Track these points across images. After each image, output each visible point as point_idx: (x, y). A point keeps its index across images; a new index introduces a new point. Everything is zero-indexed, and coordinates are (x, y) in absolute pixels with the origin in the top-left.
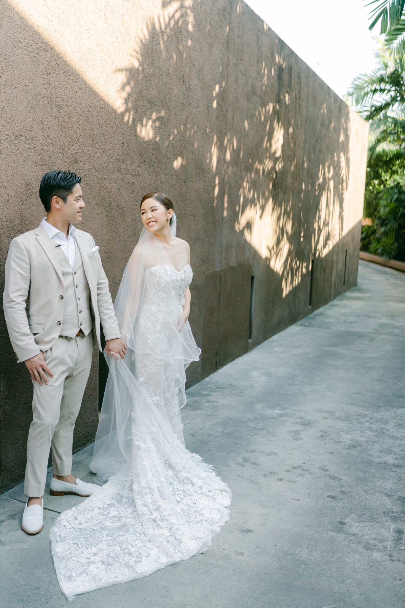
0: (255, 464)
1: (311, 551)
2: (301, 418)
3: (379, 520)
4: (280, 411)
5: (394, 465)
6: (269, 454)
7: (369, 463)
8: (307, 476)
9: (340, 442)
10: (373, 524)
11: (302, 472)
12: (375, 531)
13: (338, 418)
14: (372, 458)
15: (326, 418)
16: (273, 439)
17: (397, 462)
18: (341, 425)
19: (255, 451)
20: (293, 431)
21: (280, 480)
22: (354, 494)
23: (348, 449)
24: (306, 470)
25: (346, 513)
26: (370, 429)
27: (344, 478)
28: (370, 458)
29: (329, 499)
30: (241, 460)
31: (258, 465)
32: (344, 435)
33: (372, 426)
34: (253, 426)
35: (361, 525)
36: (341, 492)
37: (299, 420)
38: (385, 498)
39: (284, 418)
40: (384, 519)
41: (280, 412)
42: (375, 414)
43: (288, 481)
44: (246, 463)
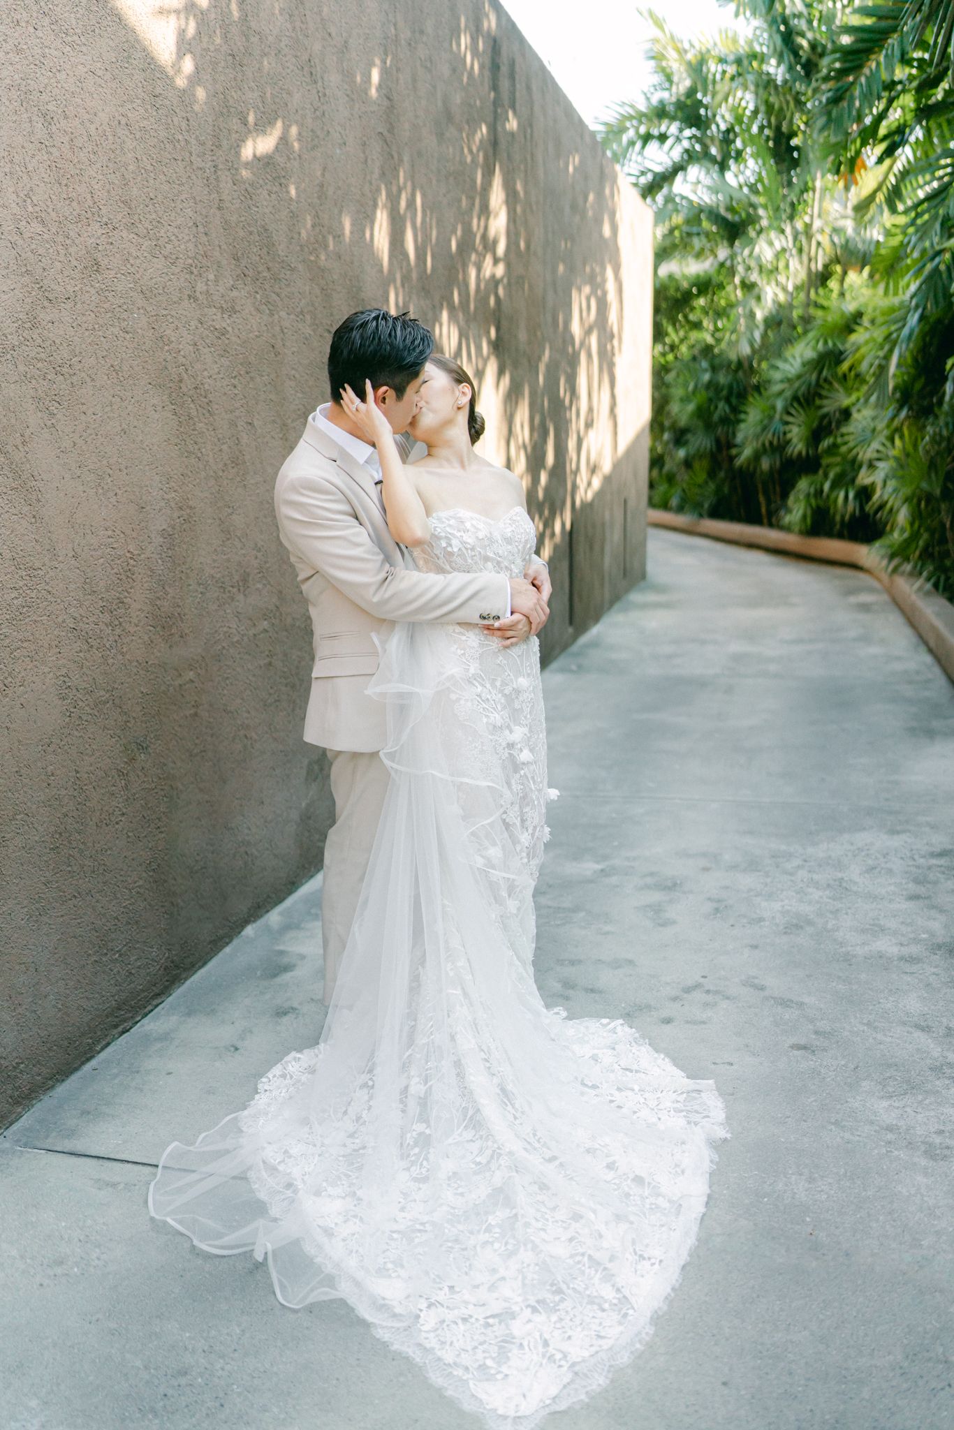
0: (592, 991)
1: (811, 1180)
2: (652, 874)
3: (929, 1086)
4: (598, 862)
5: (901, 958)
6: (616, 964)
7: (848, 959)
8: (724, 1004)
9: (761, 920)
10: (920, 1098)
11: (710, 998)
12: (932, 1113)
13: (734, 867)
14: (849, 949)
15: (706, 869)
16: (608, 928)
17: (905, 951)
18: (748, 881)
19: (580, 962)
20: (647, 906)
21: (668, 1021)
22: (846, 1033)
23: (785, 933)
24: (717, 992)
25: (849, 1080)
26: (817, 885)
27: (806, 1000)
28: (844, 949)
29: (796, 1052)
30: (556, 984)
31: (601, 992)
32: (764, 904)
33: (816, 877)
34: (550, 903)
35: (896, 1104)
36: (816, 1033)
37: (649, 880)
38: (917, 1034)
39: (614, 880)
40: (937, 1083)
41: (599, 867)
42: (810, 850)
43: (687, 1022)
44: (571, 992)
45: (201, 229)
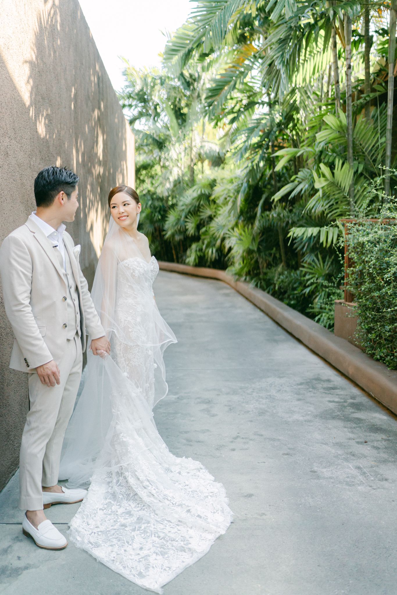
0: (199, 442)
1: (313, 498)
2: (199, 398)
3: (337, 463)
4: (175, 395)
5: (305, 421)
6: (203, 432)
7: (287, 423)
8: (251, 442)
9: (248, 412)
10: (335, 467)
11: (244, 440)
12: (342, 471)
13: (228, 394)
14: (285, 419)
15: (218, 395)
16: (192, 419)
17: (305, 418)
18: (235, 398)
19: (188, 432)
20: (203, 410)
21: (234, 450)
22: (299, 448)
23: (260, 415)
24: (246, 438)
25: (309, 463)
26: (262, 398)
27: (280, 438)
28: (283, 420)
29: (286, 456)
30: (184, 441)
31: (202, 442)
32: (247, 406)
33: (261, 395)
34: (165, 411)
35: (328, 470)
36: (289, 449)
37: (199, 400)
38: (324, 446)
39: (185, 401)
40: (339, 461)
41: (176, 397)
42: (253, 386)
43: (241, 450)
44: (191, 443)
45: (32, 140)
